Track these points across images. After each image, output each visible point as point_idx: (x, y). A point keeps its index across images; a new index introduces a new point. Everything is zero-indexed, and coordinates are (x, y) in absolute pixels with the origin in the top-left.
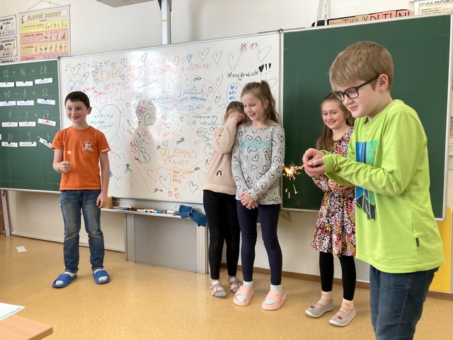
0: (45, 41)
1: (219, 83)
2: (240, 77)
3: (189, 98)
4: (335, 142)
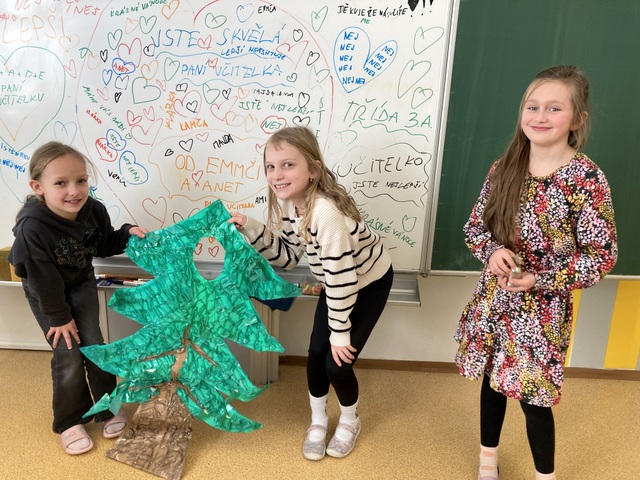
1: (317, 23)
2: (366, 17)
3: (246, 50)
4: (535, 180)
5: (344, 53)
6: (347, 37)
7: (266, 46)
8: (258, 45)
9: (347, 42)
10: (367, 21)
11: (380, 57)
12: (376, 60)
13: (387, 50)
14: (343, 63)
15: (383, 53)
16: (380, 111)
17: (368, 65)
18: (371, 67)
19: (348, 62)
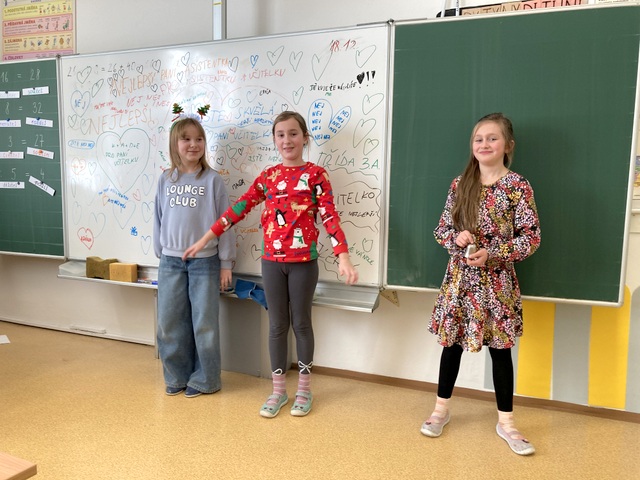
0: (38, 33)
1: (297, 99)
2: (329, 91)
3: (252, 121)
4: (485, 187)
5: (315, 117)
6: (317, 106)
7: (264, 117)
8: (260, 117)
9: (317, 109)
10: (330, 94)
11: (339, 119)
12: (337, 121)
13: (344, 113)
14: (315, 125)
15: (342, 116)
16: (341, 158)
17: (332, 125)
18: (334, 127)
19: (318, 124)
